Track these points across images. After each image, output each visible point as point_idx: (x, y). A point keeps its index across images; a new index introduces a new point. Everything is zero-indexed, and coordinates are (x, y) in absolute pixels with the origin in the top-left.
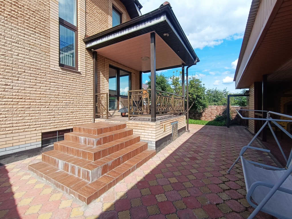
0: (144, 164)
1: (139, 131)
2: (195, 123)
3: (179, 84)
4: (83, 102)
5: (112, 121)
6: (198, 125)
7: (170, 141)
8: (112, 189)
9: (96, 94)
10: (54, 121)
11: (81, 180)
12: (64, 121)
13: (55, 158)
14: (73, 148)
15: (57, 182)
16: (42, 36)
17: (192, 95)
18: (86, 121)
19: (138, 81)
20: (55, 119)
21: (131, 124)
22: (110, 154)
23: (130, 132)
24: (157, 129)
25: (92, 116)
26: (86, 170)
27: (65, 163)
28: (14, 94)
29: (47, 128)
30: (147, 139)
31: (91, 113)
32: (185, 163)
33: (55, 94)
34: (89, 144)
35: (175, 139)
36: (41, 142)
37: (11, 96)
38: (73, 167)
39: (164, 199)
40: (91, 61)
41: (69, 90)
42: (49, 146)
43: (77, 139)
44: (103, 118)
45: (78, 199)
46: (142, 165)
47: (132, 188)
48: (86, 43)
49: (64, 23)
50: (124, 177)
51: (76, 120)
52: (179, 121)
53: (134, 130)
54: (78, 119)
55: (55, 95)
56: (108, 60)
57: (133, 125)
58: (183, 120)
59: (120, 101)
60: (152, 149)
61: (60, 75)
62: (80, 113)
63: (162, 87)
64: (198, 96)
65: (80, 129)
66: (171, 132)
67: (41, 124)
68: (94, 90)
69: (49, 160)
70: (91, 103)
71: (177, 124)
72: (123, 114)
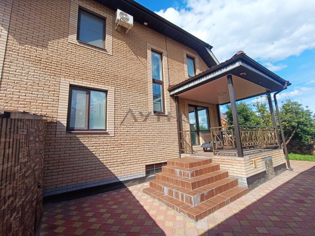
0: (237, 200)
1: (226, 166)
2: (302, 159)
3: (267, 111)
4: (171, 140)
5: (197, 156)
6: (308, 162)
7: (265, 180)
8: (211, 215)
9: (180, 132)
10: (152, 156)
11: (185, 203)
12: (159, 156)
13: (160, 185)
14: (172, 179)
15: (168, 202)
16: (144, 95)
17: (289, 122)
18: (174, 156)
19: (216, 115)
20: (153, 154)
21: (216, 159)
22: (203, 186)
23: (217, 167)
24: (246, 165)
25: (178, 152)
26: (189, 195)
27: (170, 189)
28: (131, 137)
29: (148, 161)
30: (236, 175)
31: (177, 149)
32: (288, 205)
33: (152, 134)
34: (184, 176)
35: (271, 179)
36: (145, 173)
37: (130, 139)
38: (176, 193)
39: (265, 232)
40: (174, 104)
41: (160, 131)
42: (150, 176)
43: (173, 171)
44: (187, 153)
45: (187, 216)
46: (235, 200)
47: (230, 218)
48: (170, 91)
49: (155, 81)
50: (220, 208)
51: (166, 155)
52: (273, 157)
53: (220, 165)
54: (168, 155)
55: (152, 136)
56: (187, 101)
57: (219, 160)
58: (279, 155)
59: (200, 136)
60: (243, 186)
61: (154, 120)
62: (169, 149)
63: (244, 116)
64: (299, 123)
65: (173, 163)
66: (265, 169)
67: (145, 158)
68: (178, 128)
69: (155, 187)
70: (176, 140)
71: (271, 160)
72: (205, 149)
